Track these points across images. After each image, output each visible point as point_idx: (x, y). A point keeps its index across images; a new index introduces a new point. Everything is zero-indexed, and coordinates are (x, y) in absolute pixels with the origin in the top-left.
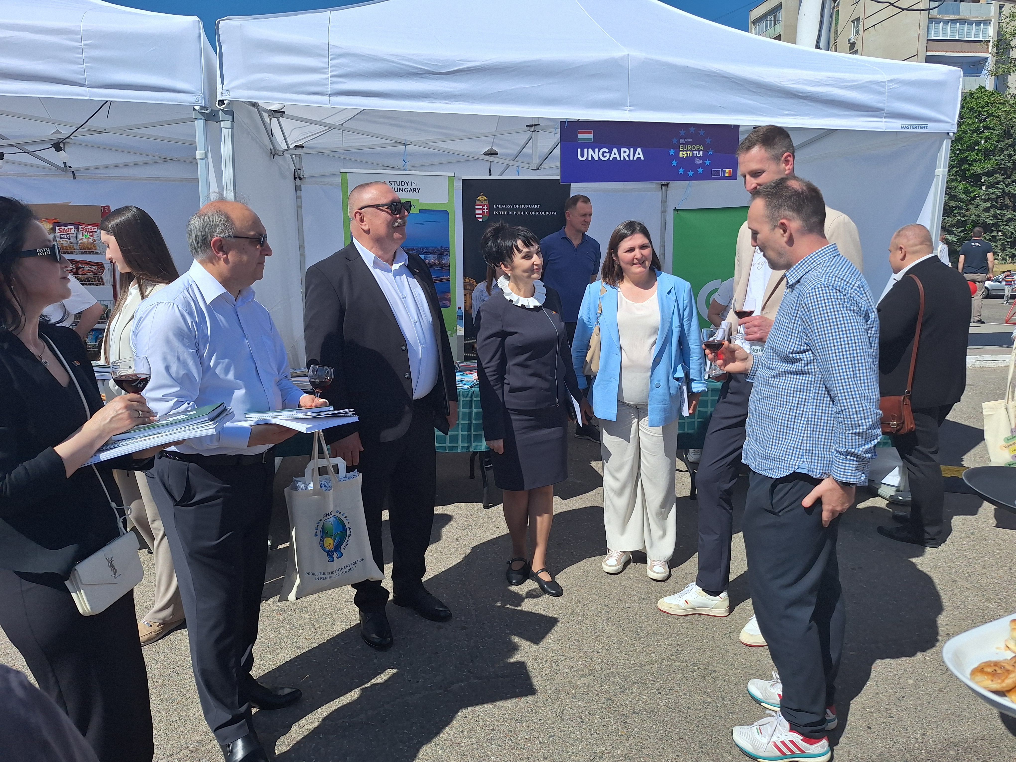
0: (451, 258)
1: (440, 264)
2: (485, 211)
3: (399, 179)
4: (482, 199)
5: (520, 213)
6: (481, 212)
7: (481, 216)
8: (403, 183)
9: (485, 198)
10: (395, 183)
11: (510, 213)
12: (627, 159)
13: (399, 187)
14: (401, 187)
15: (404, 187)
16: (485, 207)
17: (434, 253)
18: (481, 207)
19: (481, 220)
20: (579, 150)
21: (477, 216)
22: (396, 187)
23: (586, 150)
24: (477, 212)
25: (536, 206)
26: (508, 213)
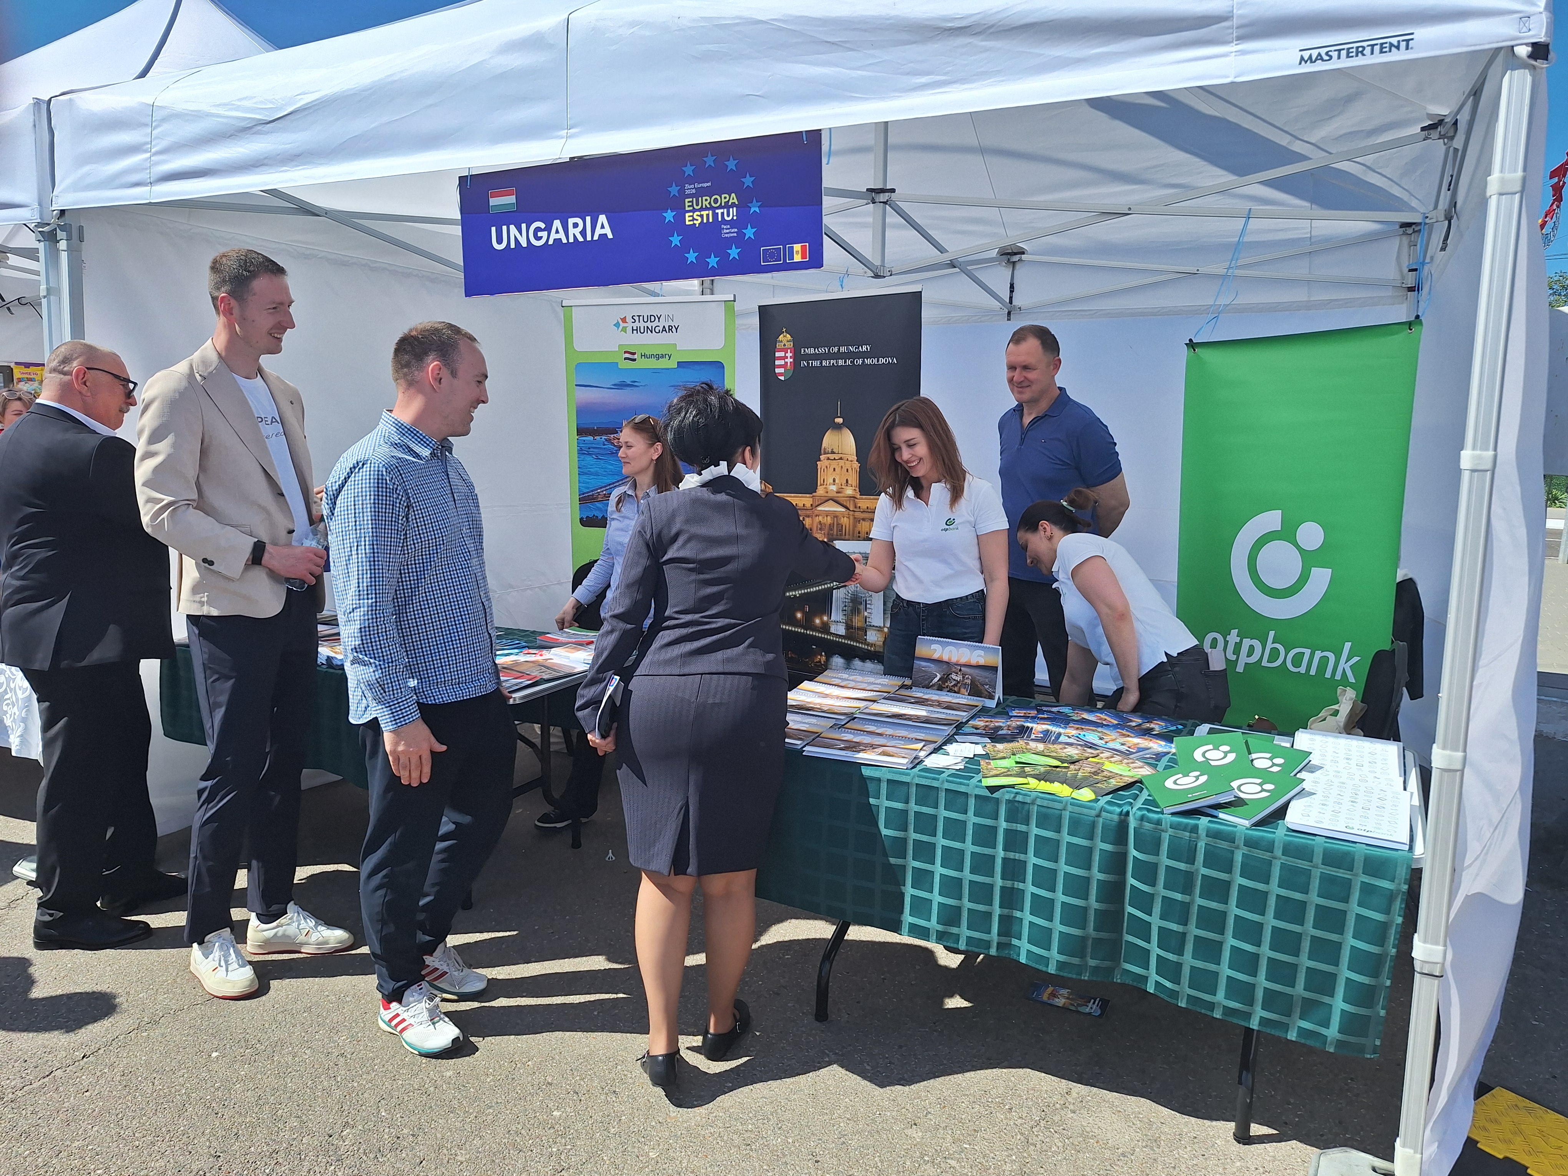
2: (789, 360)
3: (646, 312)
4: (785, 338)
5: (841, 362)
6: (783, 362)
7: (783, 370)
8: (653, 319)
9: (789, 337)
10: (641, 318)
11: (824, 363)
12: (581, 239)
13: (646, 325)
14: (649, 324)
15: (654, 325)
16: (789, 354)
18: (783, 354)
19: (782, 378)
20: (493, 229)
21: (777, 370)
22: (642, 324)
23: (504, 228)
24: (777, 362)
25: (864, 349)
26: (821, 363)
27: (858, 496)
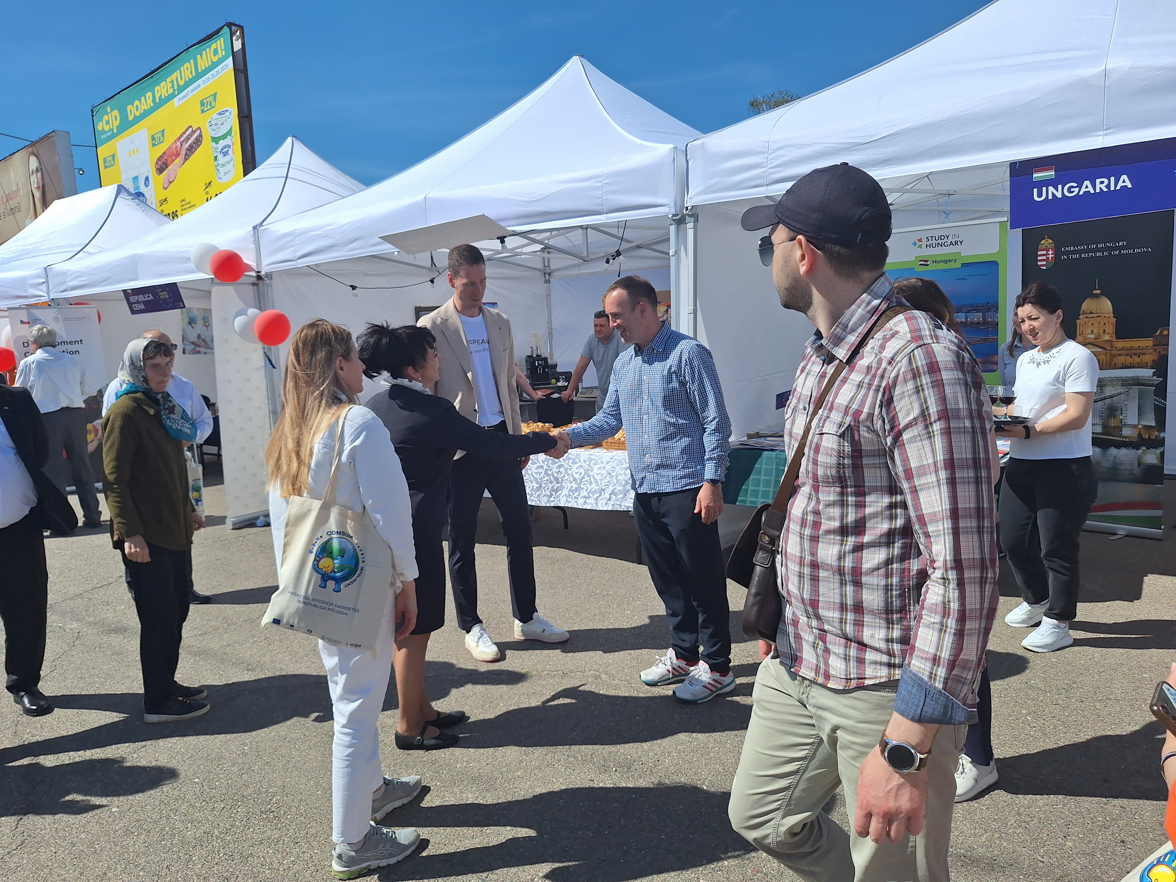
0: (1000, 315)
1: (985, 323)
2: (1050, 256)
3: (937, 234)
4: (1047, 242)
5: (1098, 254)
6: (1045, 258)
7: (1044, 263)
8: (943, 237)
9: (1050, 241)
10: (934, 238)
11: (1083, 256)
12: (1105, 190)
13: (937, 242)
14: (940, 242)
15: (943, 241)
16: (1050, 252)
17: (978, 311)
18: (1045, 252)
19: (1044, 268)
20: (1035, 190)
21: (1039, 263)
22: (934, 242)
23: (1044, 189)
24: (1039, 258)
25: (1121, 244)
26: (1080, 256)
27: (1115, 340)
